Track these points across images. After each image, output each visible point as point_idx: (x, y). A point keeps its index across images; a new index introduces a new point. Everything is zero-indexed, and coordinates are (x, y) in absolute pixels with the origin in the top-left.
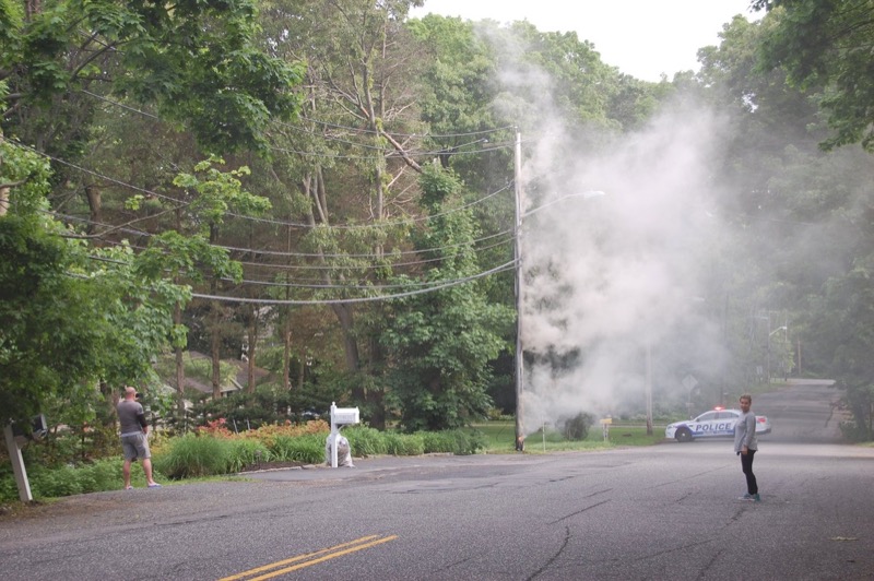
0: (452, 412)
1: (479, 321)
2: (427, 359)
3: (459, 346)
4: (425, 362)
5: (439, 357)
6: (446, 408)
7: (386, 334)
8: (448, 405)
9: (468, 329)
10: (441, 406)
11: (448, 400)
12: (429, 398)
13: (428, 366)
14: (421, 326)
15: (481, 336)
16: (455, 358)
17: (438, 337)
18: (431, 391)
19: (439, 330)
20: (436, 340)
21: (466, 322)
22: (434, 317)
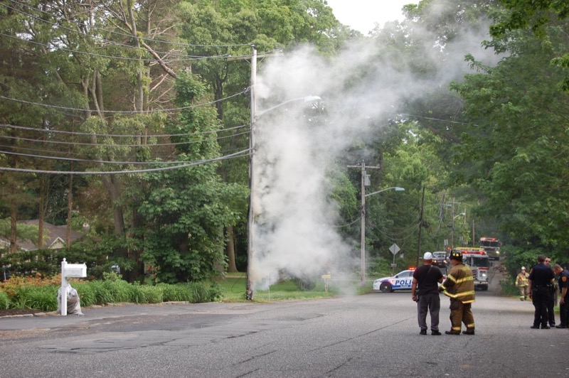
0: (195, 268)
1: (219, 196)
2: (176, 225)
3: (202, 216)
4: (174, 228)
5: (185, 224)
6: (191, 265)
7: (143, 205)
8: (192, 262)
9: (209, 203)
10: (187, 263)
11: (192, 259)
12: (177, 257)
13: (176, 231)
14: (172, 199)
15: (219, 208)
16: (197, 226)
17: (185, 208)
18: (179, 251)
19: (185, 203)
20: (184, 211)
21: (208, 197)
22: (183, 192)
